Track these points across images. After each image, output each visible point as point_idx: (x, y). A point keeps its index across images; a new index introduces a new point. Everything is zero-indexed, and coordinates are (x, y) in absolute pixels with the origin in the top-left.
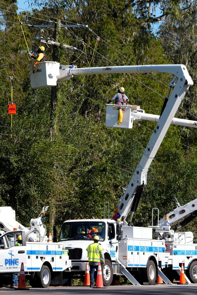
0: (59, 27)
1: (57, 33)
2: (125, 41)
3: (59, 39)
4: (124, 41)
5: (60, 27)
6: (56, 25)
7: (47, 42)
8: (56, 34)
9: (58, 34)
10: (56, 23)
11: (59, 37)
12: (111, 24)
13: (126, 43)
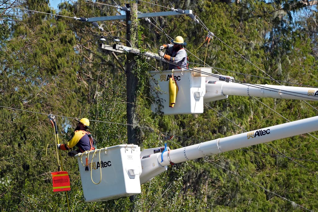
0: (135, 18)
1: (132, 29)
2: (247, 49)
3: (137, 41)
4: (244, 48)
5: (137, 18)
6: (130, 14)
7: (114, 47)
8: (130, 32)
9: (134, 30)
10: (129, 9)
11: (136, 38)
12: (220, 16)
13: (250, 51)
